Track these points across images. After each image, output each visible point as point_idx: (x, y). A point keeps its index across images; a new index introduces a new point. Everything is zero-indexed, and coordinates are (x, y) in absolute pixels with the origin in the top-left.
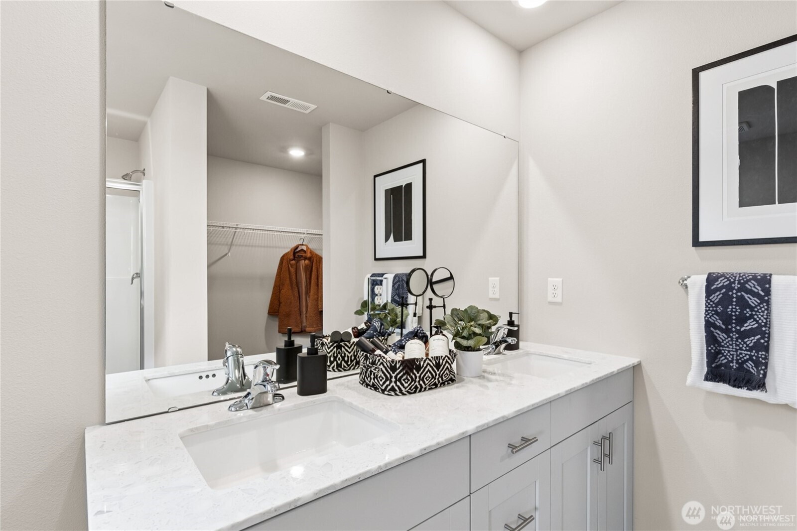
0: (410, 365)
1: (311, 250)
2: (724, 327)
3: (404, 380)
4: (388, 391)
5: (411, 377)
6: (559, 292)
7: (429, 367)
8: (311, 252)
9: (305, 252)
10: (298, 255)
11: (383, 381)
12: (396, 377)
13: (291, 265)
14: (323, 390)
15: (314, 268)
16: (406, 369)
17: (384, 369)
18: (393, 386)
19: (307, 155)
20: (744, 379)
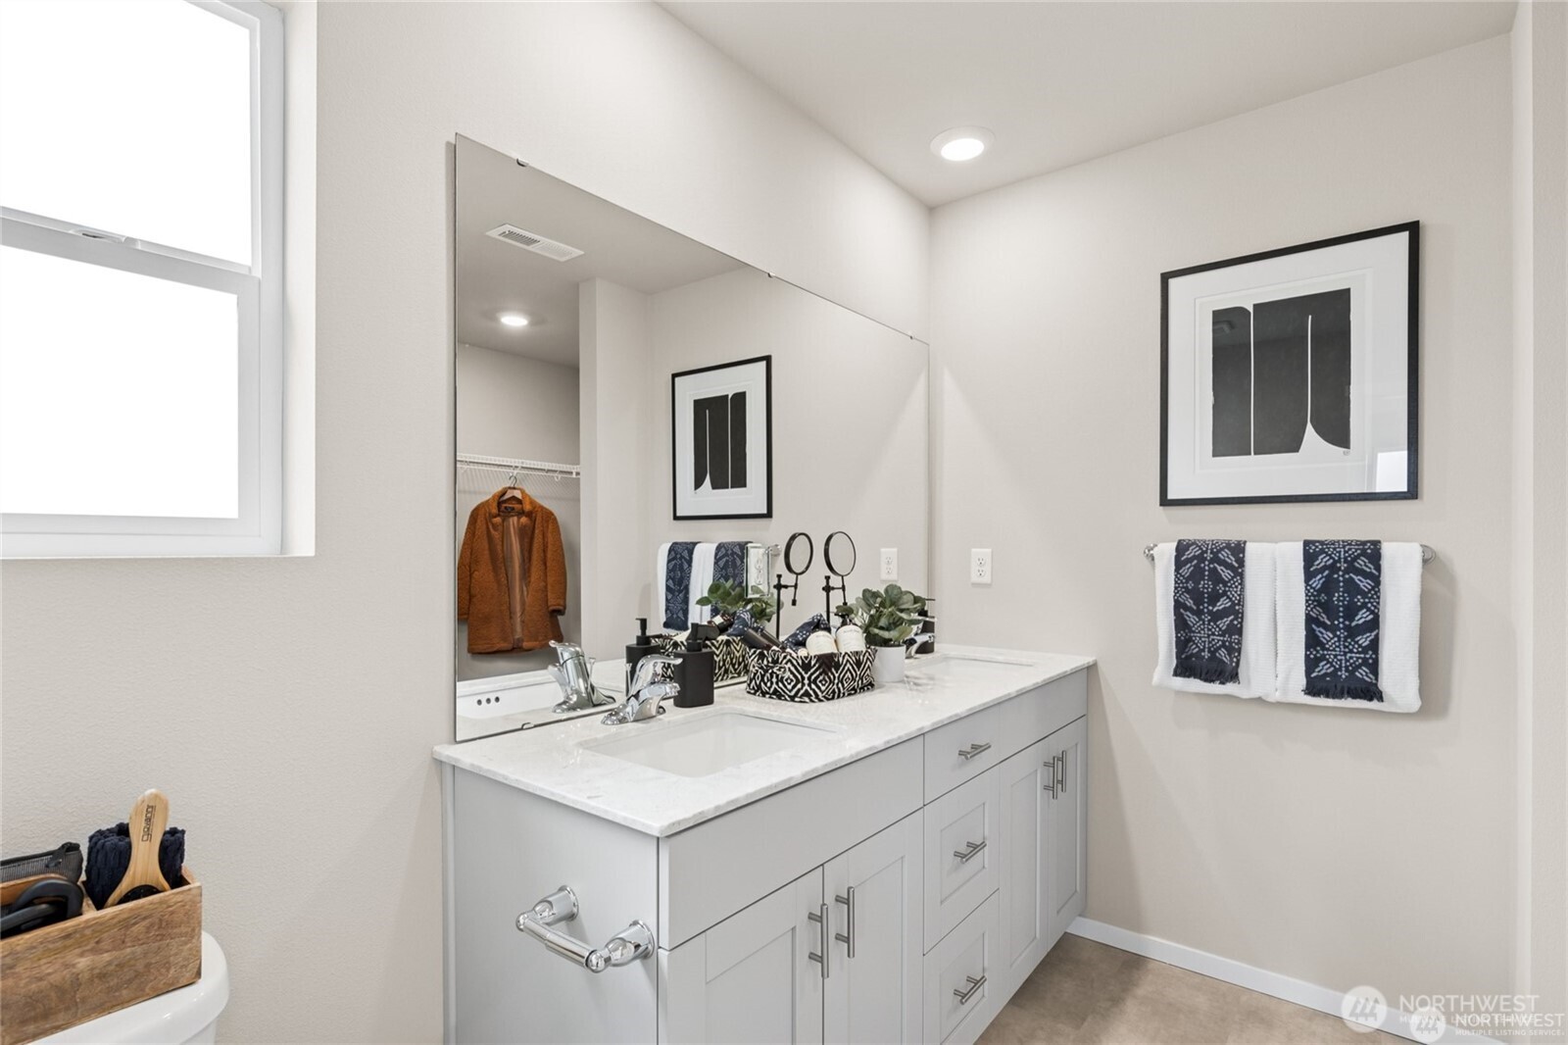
0: (828, 662)
1: (530, 499)
2: (1195, 608)
3: (820, 681)
4: (800, 697)
5: (829, 678)
6: (987, 568)
7: (848, 665)
8: (532, 502)
9: (520, 501)
10: (506, 508)
11: (792, 684)
12: (809, 678)
13: (493, 525)
14: (708, 700)
15: (537, 531)
16: (824, 666)
17: (793, 669)
18: (806, 690)
19: (532, 323)
20: (1216, 671)
